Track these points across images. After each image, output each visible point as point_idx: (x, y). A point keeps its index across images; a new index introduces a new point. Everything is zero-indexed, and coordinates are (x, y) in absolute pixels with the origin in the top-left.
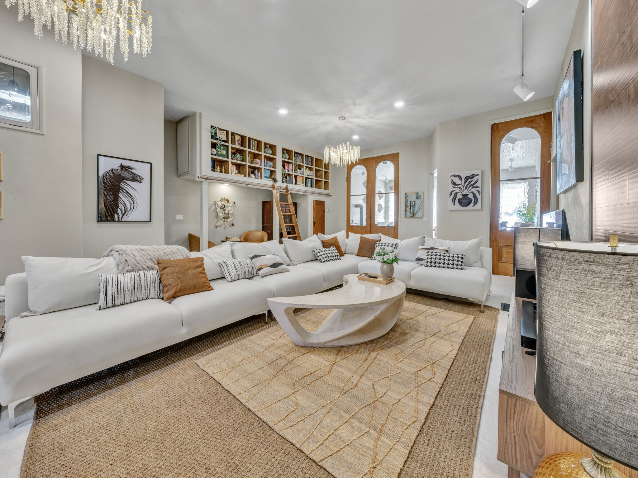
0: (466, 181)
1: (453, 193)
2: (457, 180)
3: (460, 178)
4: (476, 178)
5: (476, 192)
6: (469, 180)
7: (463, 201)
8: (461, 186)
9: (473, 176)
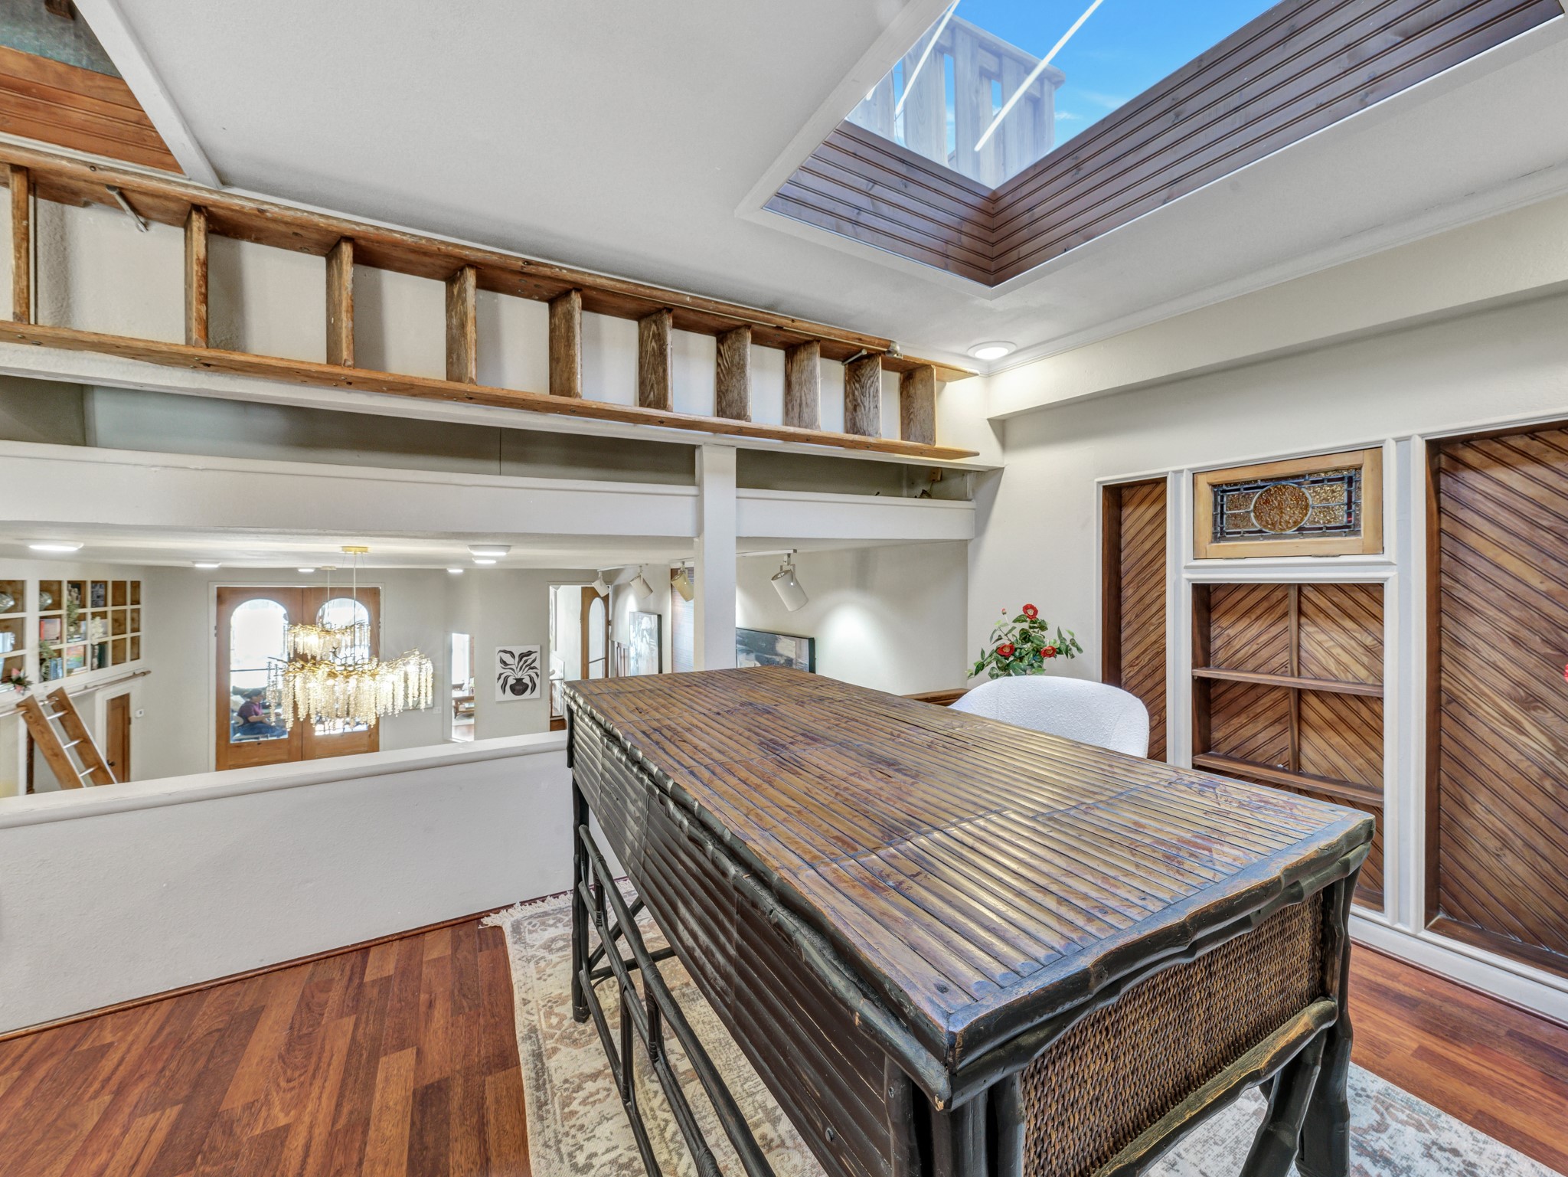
0: (520, 660)
1: (503, 677)
2: (507, 658)
3: (513, 656)
4: (533, 656)
5: (534, 675)
6: (525, 659)
7: (518, 688)
8: (514, 667)
9: (529, 653)
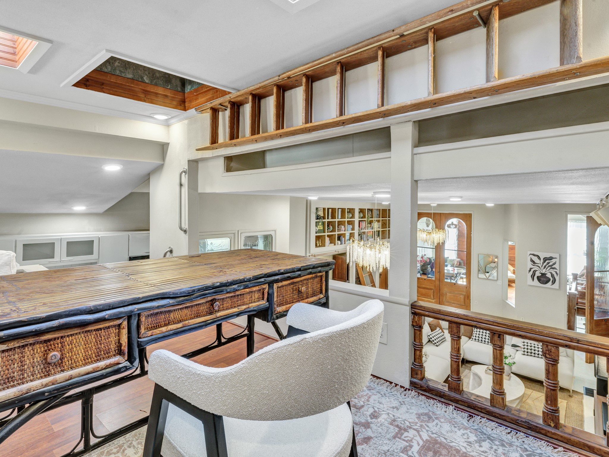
0: (544, 262)
1: (532, 270)
2: (535, 259)
3: (539, 258)
4: (554, 261)
5: (554, 273)
6: (547, 261)
7: (542, 279)
8: (540, 265)
9: (551, 258)
